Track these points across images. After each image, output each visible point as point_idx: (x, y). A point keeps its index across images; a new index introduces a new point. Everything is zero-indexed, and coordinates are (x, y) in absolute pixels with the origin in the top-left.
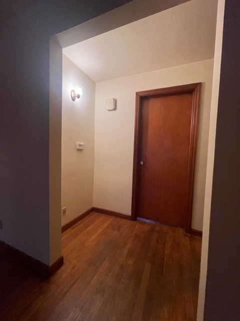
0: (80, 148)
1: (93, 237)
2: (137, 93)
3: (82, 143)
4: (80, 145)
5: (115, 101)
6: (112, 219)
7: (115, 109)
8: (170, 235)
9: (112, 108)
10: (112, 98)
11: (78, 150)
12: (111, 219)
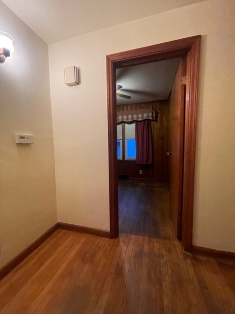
0: (23, 141)
1: (48, 287)
2: (108, 58)
3: (26, 134)
4: (23, 138)
5: (78, 72)
6: (84, 238)
7: (78, 83)
8: (165, 259)
9: (73, 81)
10: (73, 65)
11: (19, 144)
12: (83, 240)
